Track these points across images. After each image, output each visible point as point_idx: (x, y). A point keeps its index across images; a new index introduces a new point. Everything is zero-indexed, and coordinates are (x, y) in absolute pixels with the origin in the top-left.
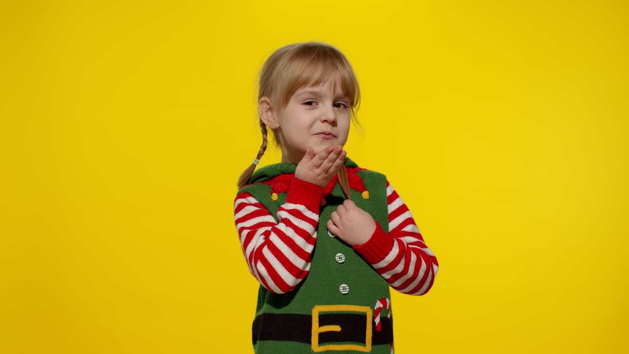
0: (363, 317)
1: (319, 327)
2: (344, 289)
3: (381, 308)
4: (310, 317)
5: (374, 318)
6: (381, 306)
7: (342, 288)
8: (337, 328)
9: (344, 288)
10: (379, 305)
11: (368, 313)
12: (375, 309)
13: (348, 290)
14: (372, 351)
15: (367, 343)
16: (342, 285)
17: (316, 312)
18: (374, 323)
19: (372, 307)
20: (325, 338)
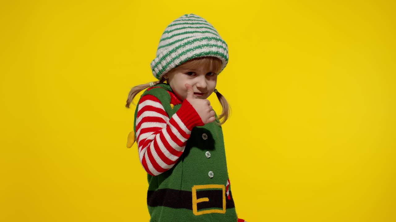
1: (197, 199)
3: (229, 185)
4: (191, 193)
5: (226, 191)
7: (210, 174)
8: (206, 199)
9: (211, 174)
10: (228, 183)
11: (223, 189)
12: (227, 186)
13: (213, 175)
14: (226, 212)
15: (223, 207)
16: (210, 172)
17: (195, 189)
18: (226, 195)
19: (225, 185)
20: (201, 206)
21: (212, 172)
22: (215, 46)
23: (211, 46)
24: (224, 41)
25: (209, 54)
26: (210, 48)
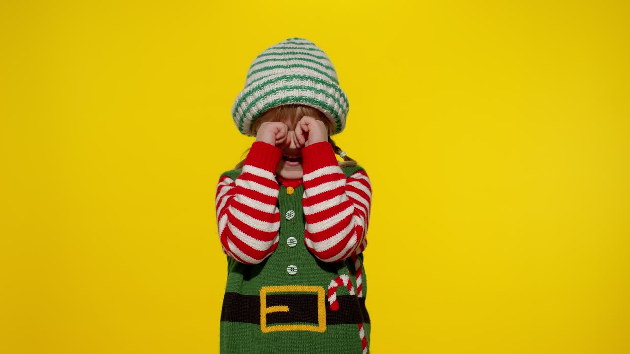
0: (314, 297)
2: (292, 270)
3: (336, 287)
4: (258, 298)
5: (327, 298)
6: (336, 285)
7: (290, 269)
8: (285, 309)
10: (333, 284)
11: (319, 292)
12: (329, 288)
13: (297, 270)
14: (327, 331)
15: (320, 323)
16: (290, 266)
17: (264, 292)
18: (327, 303)
19: (326, 286)
20: (273, 319)
21: (295, 266)
22: (324, 92)
23: (318, 91)
24: (339, 88)
25: (287, 102)
26: (289, 92)
